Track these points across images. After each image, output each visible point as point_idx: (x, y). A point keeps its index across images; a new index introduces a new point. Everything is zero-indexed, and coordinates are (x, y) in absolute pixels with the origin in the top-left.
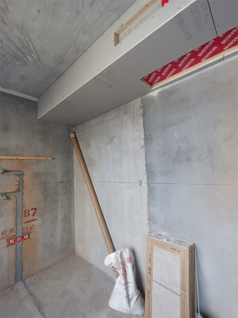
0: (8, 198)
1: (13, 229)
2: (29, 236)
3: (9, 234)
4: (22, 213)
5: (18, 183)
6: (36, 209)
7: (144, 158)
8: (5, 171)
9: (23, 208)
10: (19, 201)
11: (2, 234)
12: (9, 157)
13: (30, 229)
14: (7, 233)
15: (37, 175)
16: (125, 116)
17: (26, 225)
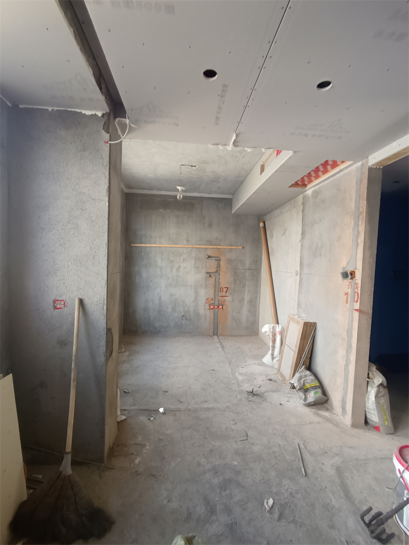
0: (210, 276)
1: (212, 299)
2: (222, 307)
4: (219, 289)
5: (216, 266)
6: (228, 288)
8: (209, 257)
9: (219, 286)
10: (217, 279)
11: (206, 300)
12: (211, 247)
13: (223, 302)
14: (209, 300)
15: (230, 261)
16: (293, 210)
17: (221, 298)
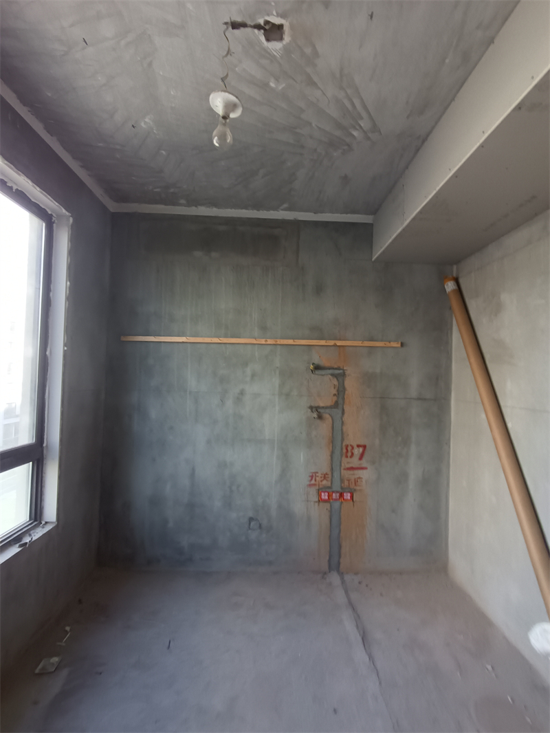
0: (320, 417)
1: (327, 474)
2: (352, 497)
3: (321, 481)
4: (342, 449)
5: (335, 391)
6: (365, 447)
8: (317, 368)
9: (343, 440)
10: (337, 425)
11: (311, 478)
12: (323, 342)
13: (353, 484)
14: (317, 479)
15: (368, 379)
17: (346, 474)
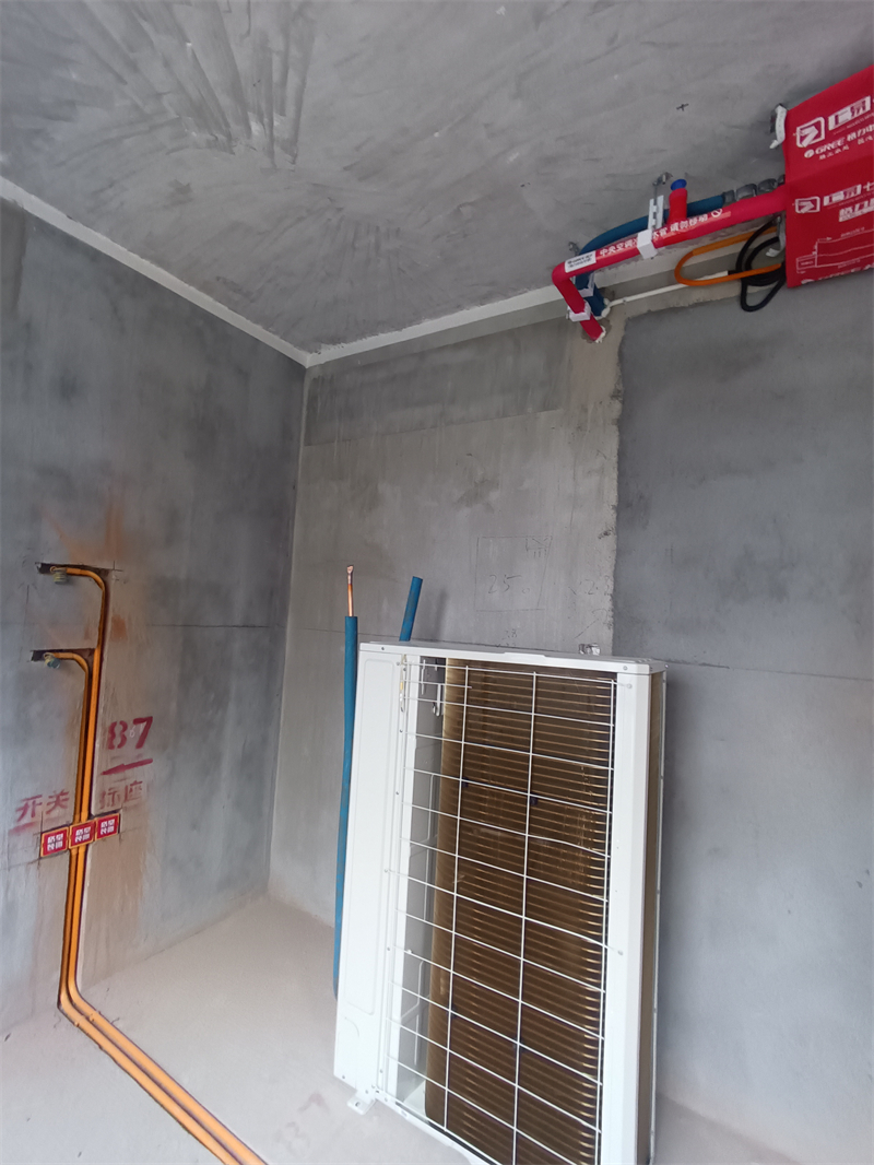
1: (62, 794)
2: (117, 825)
3: (48, 812)
6: (149, 720)
7: (609, 570)
11: (21, 813)
13: (123, 798)
14: (39, 809)
15: (163, 590)
16: (543, 415)
17: (109, 781)
